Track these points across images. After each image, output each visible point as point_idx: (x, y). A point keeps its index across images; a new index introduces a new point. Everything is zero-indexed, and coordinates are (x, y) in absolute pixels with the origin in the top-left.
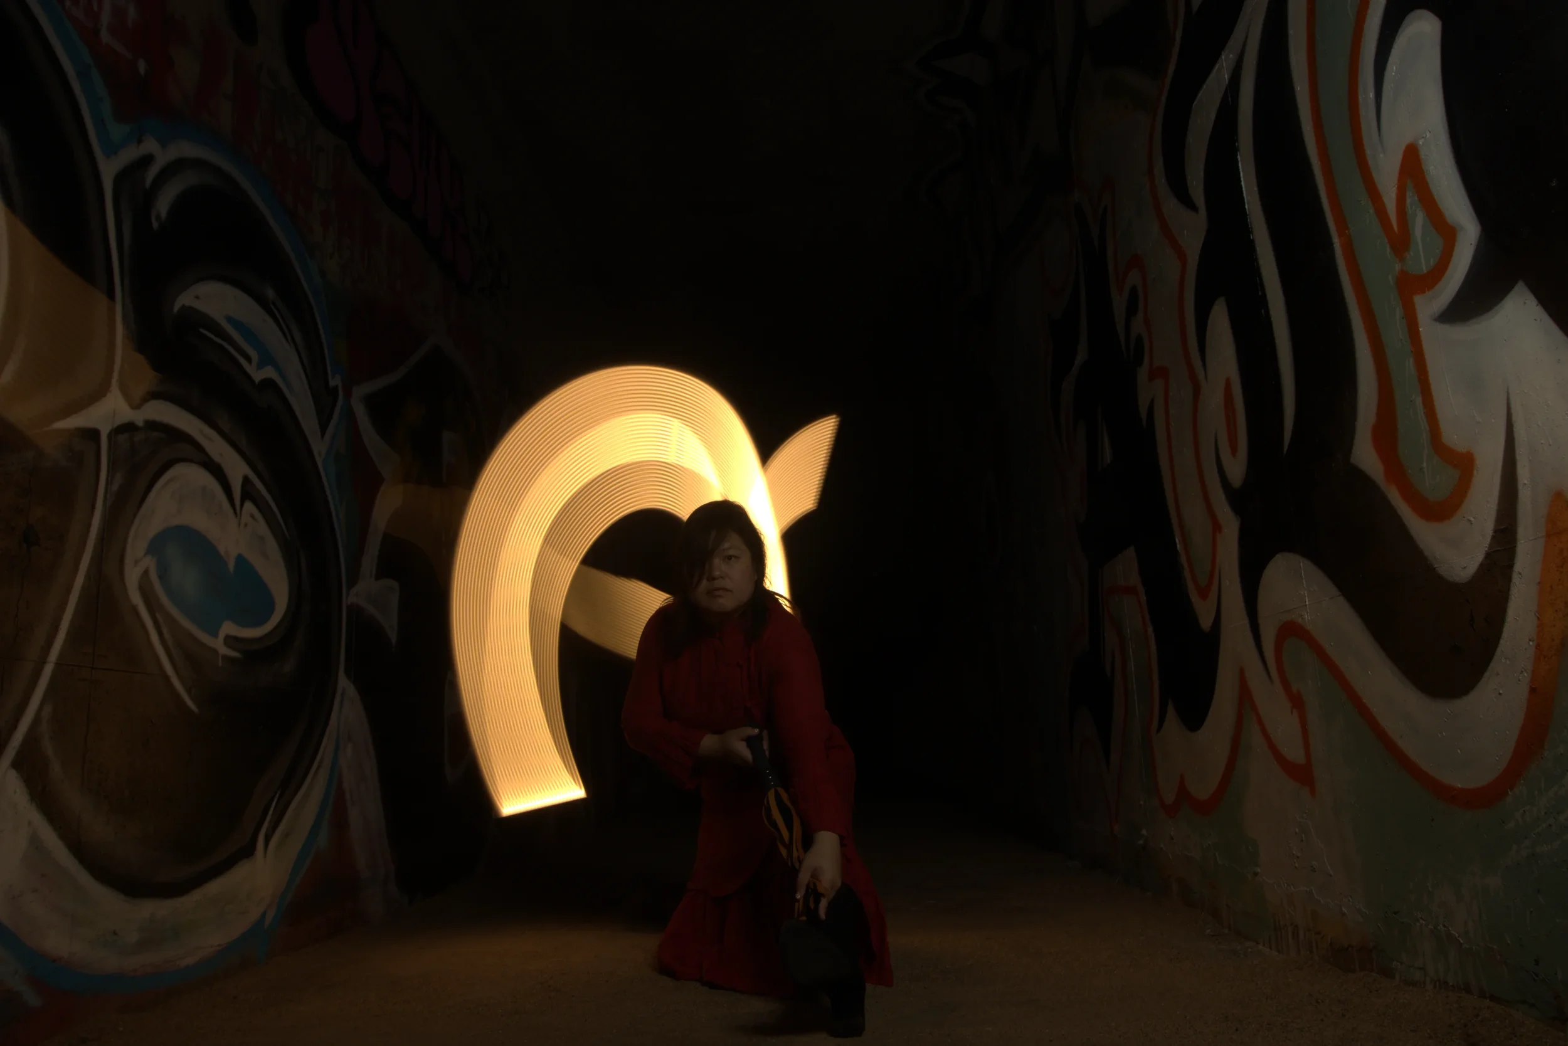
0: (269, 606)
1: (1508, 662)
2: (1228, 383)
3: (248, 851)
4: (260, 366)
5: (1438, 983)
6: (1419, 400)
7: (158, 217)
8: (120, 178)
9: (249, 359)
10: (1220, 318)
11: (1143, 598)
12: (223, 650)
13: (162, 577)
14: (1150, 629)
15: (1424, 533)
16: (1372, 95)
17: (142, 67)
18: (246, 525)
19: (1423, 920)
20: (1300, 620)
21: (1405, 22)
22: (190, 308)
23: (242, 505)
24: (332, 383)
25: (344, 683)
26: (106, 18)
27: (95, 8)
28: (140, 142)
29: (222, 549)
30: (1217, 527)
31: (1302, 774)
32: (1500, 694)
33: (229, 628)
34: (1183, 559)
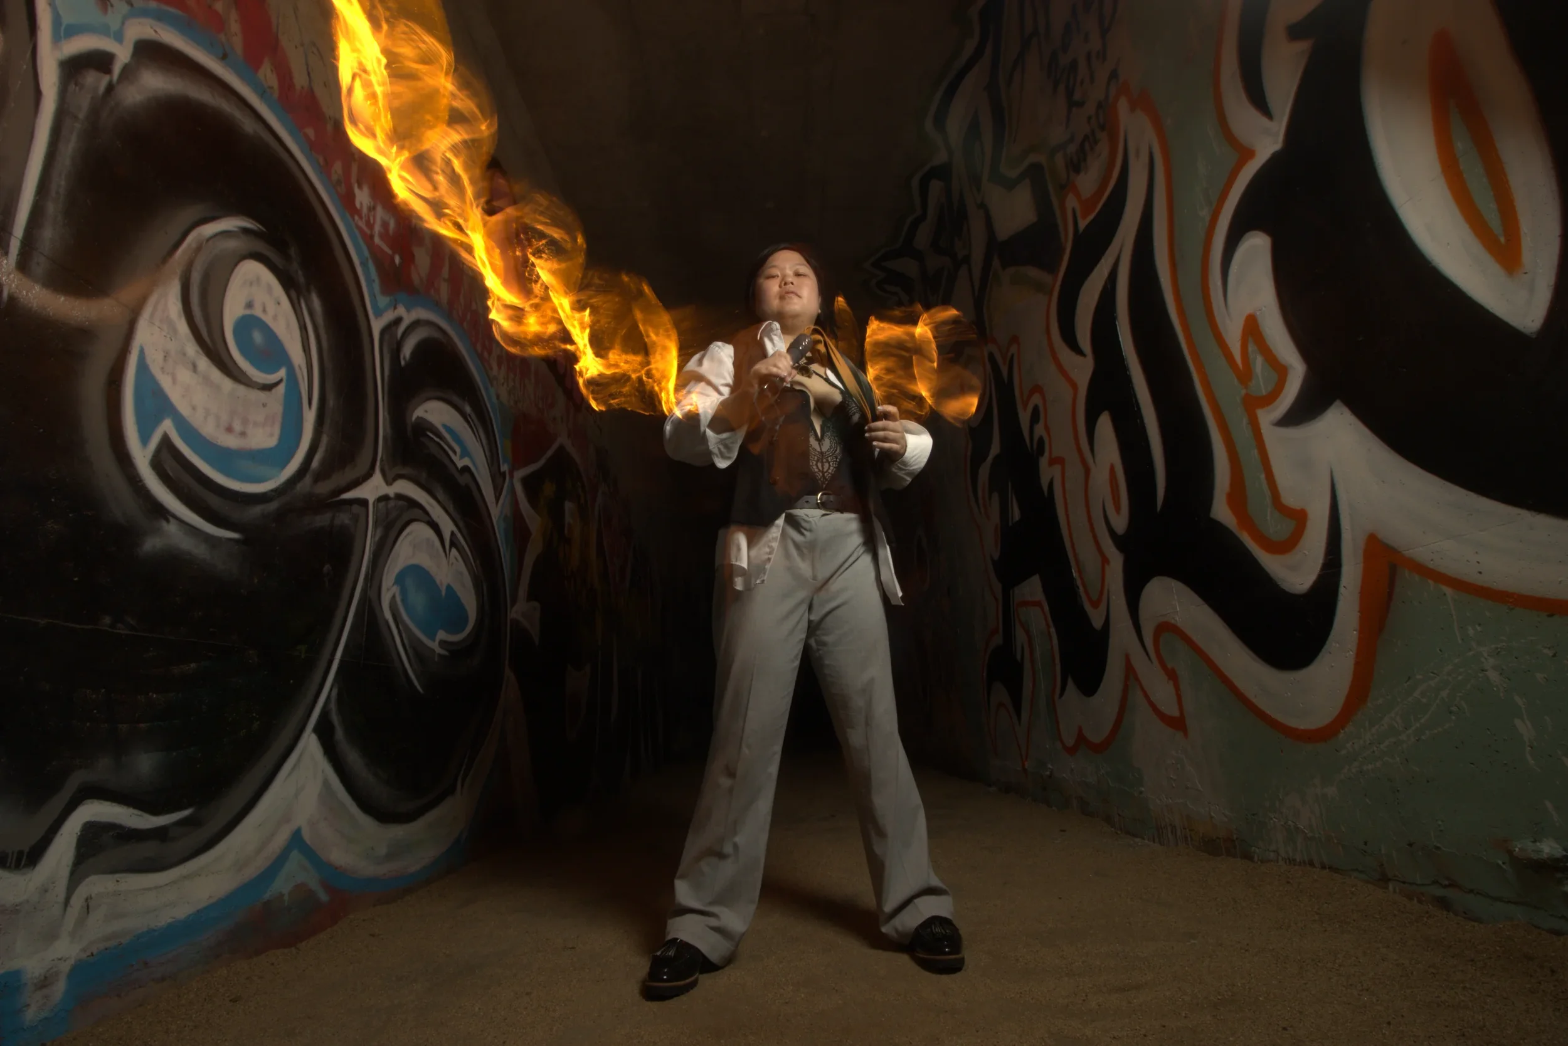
0: (466, 620)
1: (1337, 645)
2: (1112, 469)
3: (450, 791)
4: (462, 457)
5: (1288, 861)
6: (1263, 476)
7: (404, 358)
8: (383, 332)
9: (455, 452)
10: (1105, 423)
11: (1046, 608)
12: (438, 650)
13: (404, 600)
14: (1053, 630)
15: (1271, 563)
16: (1219, 283)
17: (397, 260)
18: (452, 564)
19: (1276, 819)
20: (1173, 621)
21: (1243, 239)
22: (422, 418)
23: (450, 551)
24: (502, 469)
25: (509, 674)
26: (377, 228)
27: (372, 221)
28: (395, 308)
29: (438, 582)
30: (1105, 561)
31: (1178, 723)
32: (1332, 666)
33: (441, 635)
34: (1079, 582)
